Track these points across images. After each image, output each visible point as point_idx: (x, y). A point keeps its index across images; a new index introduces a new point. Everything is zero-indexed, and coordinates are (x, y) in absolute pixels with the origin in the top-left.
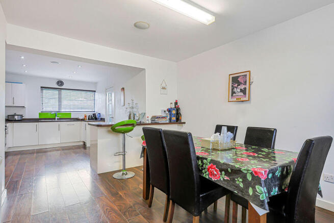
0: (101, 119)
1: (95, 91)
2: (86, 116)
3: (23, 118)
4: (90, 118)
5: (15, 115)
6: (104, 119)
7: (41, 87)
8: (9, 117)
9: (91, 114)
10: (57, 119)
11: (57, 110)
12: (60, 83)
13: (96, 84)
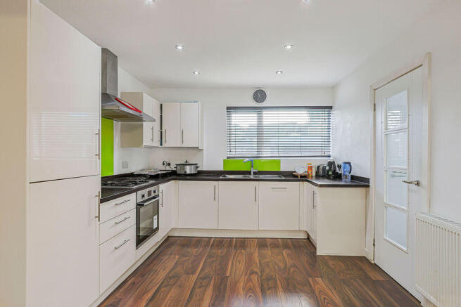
0: (353, 178)
1: (331, 108)
2: (310, 168)
3: (199, 169)
4: (321, 172)
5: (187, 164)
6: (367, 180)
7: (228, 108)
8: (178, 167)
9: (324, 162)
10: (255, 173)
11: (255, 153)
12: (260, 95)
13: (333, 88)
